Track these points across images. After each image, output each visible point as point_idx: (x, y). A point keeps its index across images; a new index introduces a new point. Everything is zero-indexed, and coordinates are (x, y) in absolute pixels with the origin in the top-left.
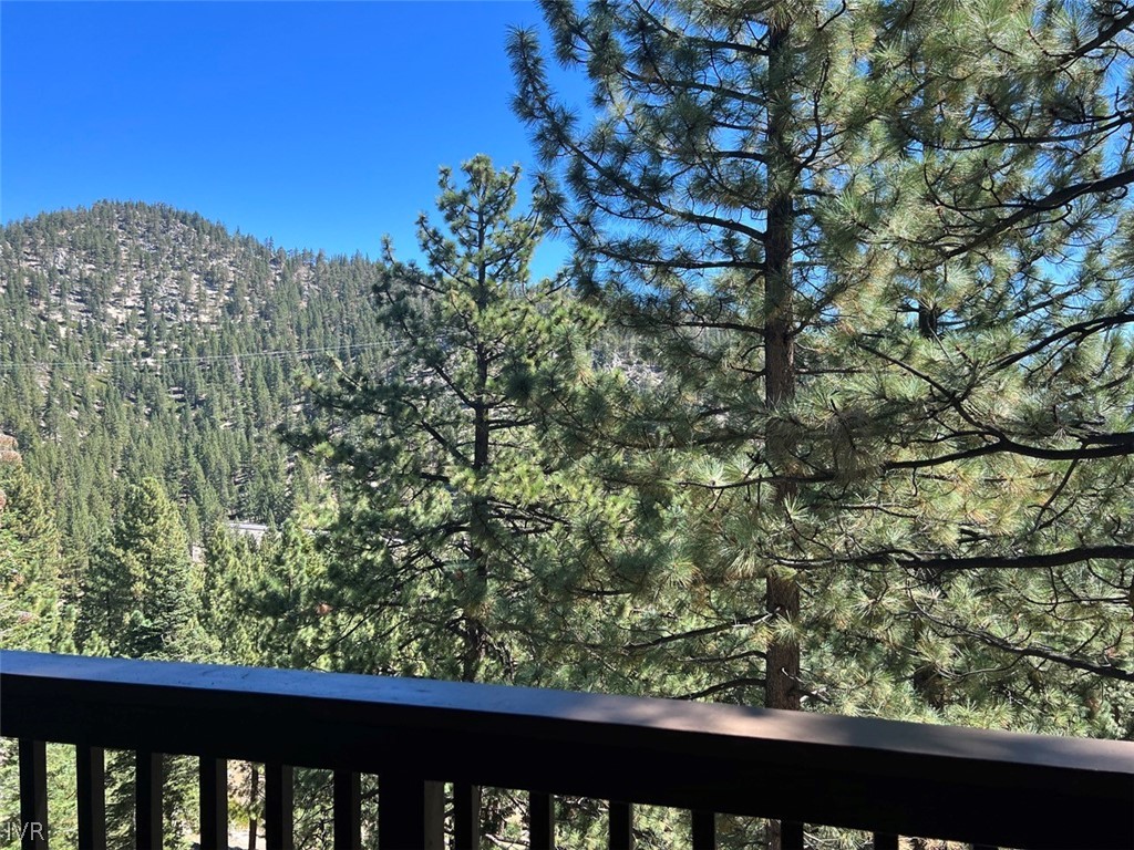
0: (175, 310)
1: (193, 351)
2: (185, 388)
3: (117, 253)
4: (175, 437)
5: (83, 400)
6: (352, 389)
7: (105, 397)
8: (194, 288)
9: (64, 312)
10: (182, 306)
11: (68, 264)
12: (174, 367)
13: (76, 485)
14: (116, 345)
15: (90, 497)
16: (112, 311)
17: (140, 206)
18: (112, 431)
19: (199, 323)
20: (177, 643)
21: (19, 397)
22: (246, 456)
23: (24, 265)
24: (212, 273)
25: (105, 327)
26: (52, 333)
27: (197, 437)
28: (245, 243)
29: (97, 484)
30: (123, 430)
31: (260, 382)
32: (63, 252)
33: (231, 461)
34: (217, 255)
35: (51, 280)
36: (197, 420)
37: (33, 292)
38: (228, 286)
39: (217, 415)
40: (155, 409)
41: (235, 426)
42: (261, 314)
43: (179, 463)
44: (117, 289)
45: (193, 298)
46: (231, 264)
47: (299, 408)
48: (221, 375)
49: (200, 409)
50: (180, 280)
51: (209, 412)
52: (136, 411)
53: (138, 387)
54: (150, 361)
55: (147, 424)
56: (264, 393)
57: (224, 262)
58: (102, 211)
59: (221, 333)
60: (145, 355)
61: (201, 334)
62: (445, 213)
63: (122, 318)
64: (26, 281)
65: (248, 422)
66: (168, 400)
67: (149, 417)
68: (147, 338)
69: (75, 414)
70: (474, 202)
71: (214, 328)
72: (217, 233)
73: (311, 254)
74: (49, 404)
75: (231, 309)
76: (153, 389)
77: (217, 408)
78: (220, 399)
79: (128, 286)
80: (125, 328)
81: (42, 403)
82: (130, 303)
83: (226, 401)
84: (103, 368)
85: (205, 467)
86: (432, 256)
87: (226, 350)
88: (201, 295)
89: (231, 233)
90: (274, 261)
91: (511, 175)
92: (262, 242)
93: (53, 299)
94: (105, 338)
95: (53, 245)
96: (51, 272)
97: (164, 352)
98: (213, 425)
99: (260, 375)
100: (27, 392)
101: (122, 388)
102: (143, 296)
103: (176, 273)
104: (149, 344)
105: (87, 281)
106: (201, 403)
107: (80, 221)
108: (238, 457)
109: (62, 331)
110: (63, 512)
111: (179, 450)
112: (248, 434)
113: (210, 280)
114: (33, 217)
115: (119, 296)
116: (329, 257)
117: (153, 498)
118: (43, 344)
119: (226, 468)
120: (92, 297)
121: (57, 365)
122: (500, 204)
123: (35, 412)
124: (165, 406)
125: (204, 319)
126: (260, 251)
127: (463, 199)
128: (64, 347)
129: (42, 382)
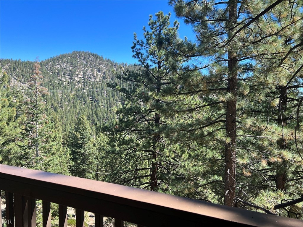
0: (91, 78)
1: (95, 88)
2: (93, 98)
3: (77, 64)
4: (90, 109)
5: (69, 100)
7: (74, 99)
8: (95, 73)
9: (65, 78)
10: (92, 77)
11: (66, 67)
12: (90, 92)
13: (67, 120)
14: (77, 87)
15: (70, 123)
16: (76, 78)
17: (83, 52)
18: (75, 107)
19: (96, 81)
21: (55, 99)
22: (107, 114)
23: (56, 67)
24: (99, 69)
25: (74, 82)
26: (62, 83)
27: (95, 109)
28: (108, 61)
29: (72, 120)
30: (78, 107)
31: (111, 96)
32: (65, 64)
33: (103, 116)
34: (101, 64)
35: (62, 71)
36: (95, 105)
37: (58, 74)
38: (103, 72)
39: (100, 104)
40: (86, 102)
41: (104, 107)
42: (111, 79)
43: (91, 116)
44: (77, 73)
45: (95, 75)
46: (104, 66)
47: (120, 102)
48: (101, 94)
49: (96, 103)
50: (92, 70)
51: (98, 103)
52: (81, 103)
53: (82, 97)
54: (85, 91)
55: (83, 106)
56: (112, 99)
57: (102, 66)
58: (74, 54)
59: (101, 83)
60: (84, 89)
61: (97, 84)
63: (78, 80)
64: (57, 71)
65: (107, 106)
66: (89, 100)
67: (84, 104)
68: (84, 85)
69: (67, 103)
71: (100, 82)
72: (101, 58)
73: (124, 64)
74: (61, 101)
75: (104, 78)
76: (85, 97)
77: (100, 102)
78: (101, 100)
79: (80, 72)
80: (79, 82)
81: (60, 100)
82: (80, 76)
83: (103, 101)
84: (74, 92)
85: (97, 117)
87: (103, 87)
88: (97, 74)
89: (104, 59)
90: (115, 66)
92: (112, 61)
93: (63, 75)
94: (74, 85)
95: (63, 62)
96: (62, 69)
97: (88, 88)
98: (99, 107)
99: (111, 94)
100: (56, 97)
101: (78, 97)
102: (83, 74)
103: (91, 69)
104: (84, 86)
105: (70, 71)
106: (96, 101)
107: (69, 56)
108: (105, 115)
109: (65, 83)
110: (64, 126)
111: (91, 112)
112: (107, 109)
113: (99, 70)
114: (58, 55)
115: (78, 74)
116: (128, 64)
117: (83, 120)
118: (60, 86)
119: (102, 117)
120: (71, 74)
121: (63, 92)
123: (58, 102)
124: (88, 101)
125: (98, 80)
126: (111, 63)
128: (65, 87)
129: (60, 95)
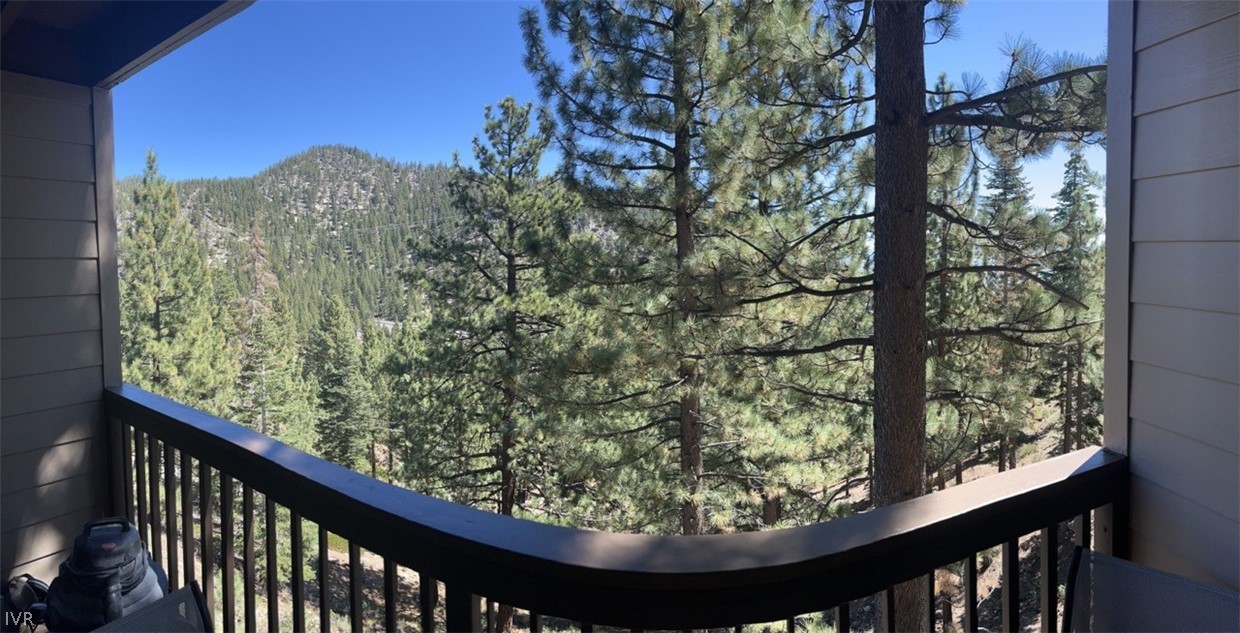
0: (346, 203)
1: (355, 226)
2: (352, 245)
3: (319, 174)
4: (348, 273)
5: (305, 255)
6: (437, 247)
7: (315, 253)
8: (355, 190)
9: (296, 209)
10: (350, 201)
11: (298, 183)
12: (346, 235)
13: (303, 298)
14: (319, 225)
15: (309, 304)
16: (317, 206)
17: (329, 147)
18: (318, 270)
19: (358, 210)
20: (349, 383)
21: (278, 254)
22: (383, 284)
23: (280, 186)
24: (363, 181)
25: (314, 215)
26: (292, 220)
27: (358, 273)
28: (380, 162)
29: (312, 297)
30: (323, 270)
31: (389, 242)
32: (296, 177)
33: (375, 286)
34: (365, 170)
35: (291, 193)
36: (358, 264)
37: (284, 201)
38: (372, 187)
39: (368, 261)
40: (338, 258)
41: (376, 267)
42: (389, 202)
43: (349, 287)
44: (320, 194)
45: (355, 196)
46: (373, 175)
47: (410, 256)
48: (369, 238)
49: (359, 258)
50: (348, 186)
51: (363, 260)
52: (329, 260)
53: (329, 247)
54: (335, 233)
55: (334, 266)
56: (391, 248)
57: (370, 174)
58: (312, 152)
59: (368, 214)
60: (333, 229)
61: (359, 216)
62: (489, 134)
63: (322, 210)
64: (281, 194)
65: (383, 264)
66: (344, 253)
67: (335, 262)
68: (333, 220)
69: (302, 261)
70: (506, 127)
71: (365, 212)
72: (366, 157)
73: (415, 165)
74: (290, 257)
75: (374, 201)
76: (336, 248)
77: (367, 257)
78: (369, 252)
79: (324, 192)
80: (323, 215)
81: (287, 257)
82: (325, 201)
83: (372, 253)
84: (314, 237)
85: (362, 290)
86: (482, 163)
87: (371, 225)
88: (359, 194)
89: (373, 156)
90: (395, 171)
91: (527, 108)
92: (389, 160)
93: (292, 202)
94: (315, 221)
95: (291, 174)
96: (291, 188)
97: (341, 227)
98: (366, 267)
99: (389, 238)
100: (281, 251)
101: (323, 247)
102: (331, 197)
103: (346, 183)
104: (334, 223)
105: (305, 191)
106: (359, 254)
107: (303, 160)
108: (379, 284)
109: (296, 218)
110: (297, 311)
111: (349, 281)
112: (383, 272)
113: (363, 185)
114: (283, 159)
115: (321, 198)
116: (425, 165)
117: (337, 306)
118: (288, 226)
119: (372, 289)
120: (309, 199)
121: (293, 237)
122: (520, 128)
123: (285, 262)
124: (342, 257)
125: (361, 207)
126: (388, 166)
127: (499, 125)
128: (297, 227)
129: (288, 245)
